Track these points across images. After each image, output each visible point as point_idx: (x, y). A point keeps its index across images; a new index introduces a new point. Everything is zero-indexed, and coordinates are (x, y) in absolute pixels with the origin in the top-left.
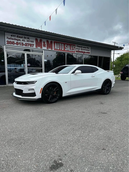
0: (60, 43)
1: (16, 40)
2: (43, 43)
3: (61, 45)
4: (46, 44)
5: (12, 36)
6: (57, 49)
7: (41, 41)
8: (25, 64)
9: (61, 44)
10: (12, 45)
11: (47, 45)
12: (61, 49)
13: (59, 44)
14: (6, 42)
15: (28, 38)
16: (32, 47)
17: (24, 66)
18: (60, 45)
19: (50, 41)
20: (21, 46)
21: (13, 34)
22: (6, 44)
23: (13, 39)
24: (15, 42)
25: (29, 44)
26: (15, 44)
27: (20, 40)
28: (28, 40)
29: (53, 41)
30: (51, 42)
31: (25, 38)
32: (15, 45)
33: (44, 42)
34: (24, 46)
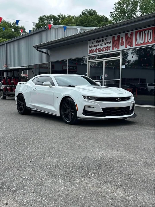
0: (145, 30)
1: (96, 46)
2: (120, 41)
3: (148, 33)
4: (124, 40)
5: (92, 43)
6: (139, 43)
7: (118, 38)
8: (102, 75)
9: (146, 32)
10: (92, 54)
11: (126, 41)
12: (146, 42)
13: (143, 32)
14: (89, 52)
15: (106, 40)
16: (109, 51)
17: (102, 77)
18: (145, 34)
19: (129, 33)
20: (99, 53)
21: (93, 41)
22: (89, 54)
23: (93, 46)
24: (95, 50)
25: (105, 47)
26: (94, 51)
27: (98, 45)
28: (105, 42)
29: (134, 32)
30: (132, 35)
31: (103, 41)
32: (95, 53)
33: (122, 39)
34: (102, 52)
